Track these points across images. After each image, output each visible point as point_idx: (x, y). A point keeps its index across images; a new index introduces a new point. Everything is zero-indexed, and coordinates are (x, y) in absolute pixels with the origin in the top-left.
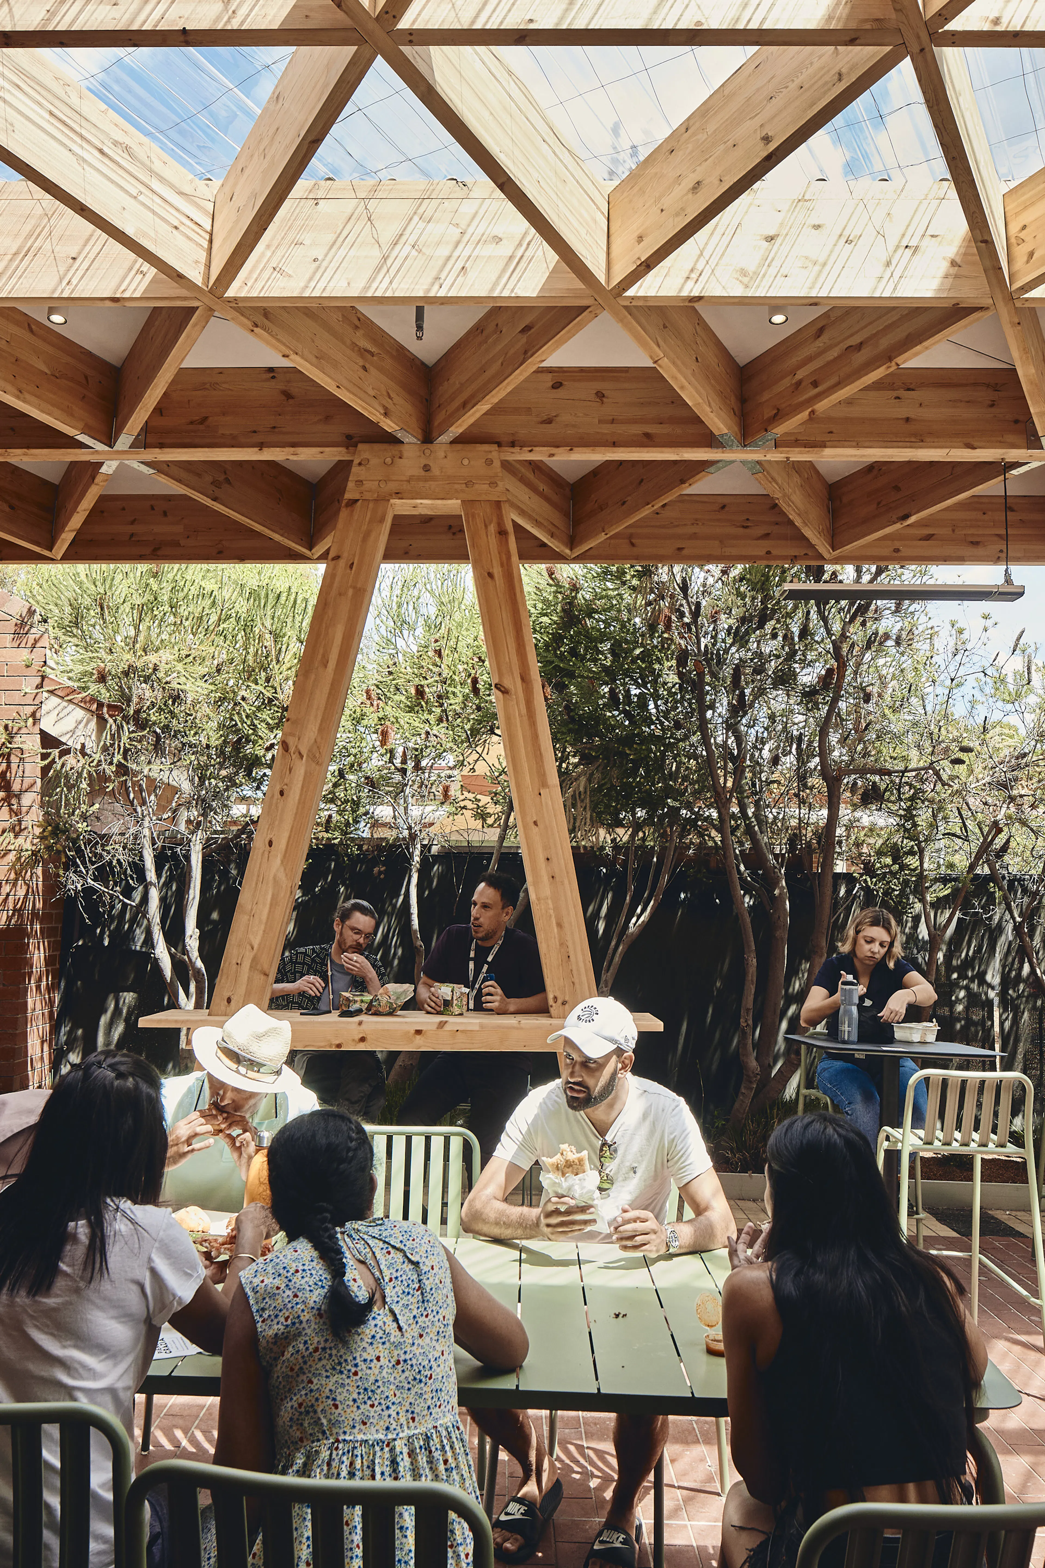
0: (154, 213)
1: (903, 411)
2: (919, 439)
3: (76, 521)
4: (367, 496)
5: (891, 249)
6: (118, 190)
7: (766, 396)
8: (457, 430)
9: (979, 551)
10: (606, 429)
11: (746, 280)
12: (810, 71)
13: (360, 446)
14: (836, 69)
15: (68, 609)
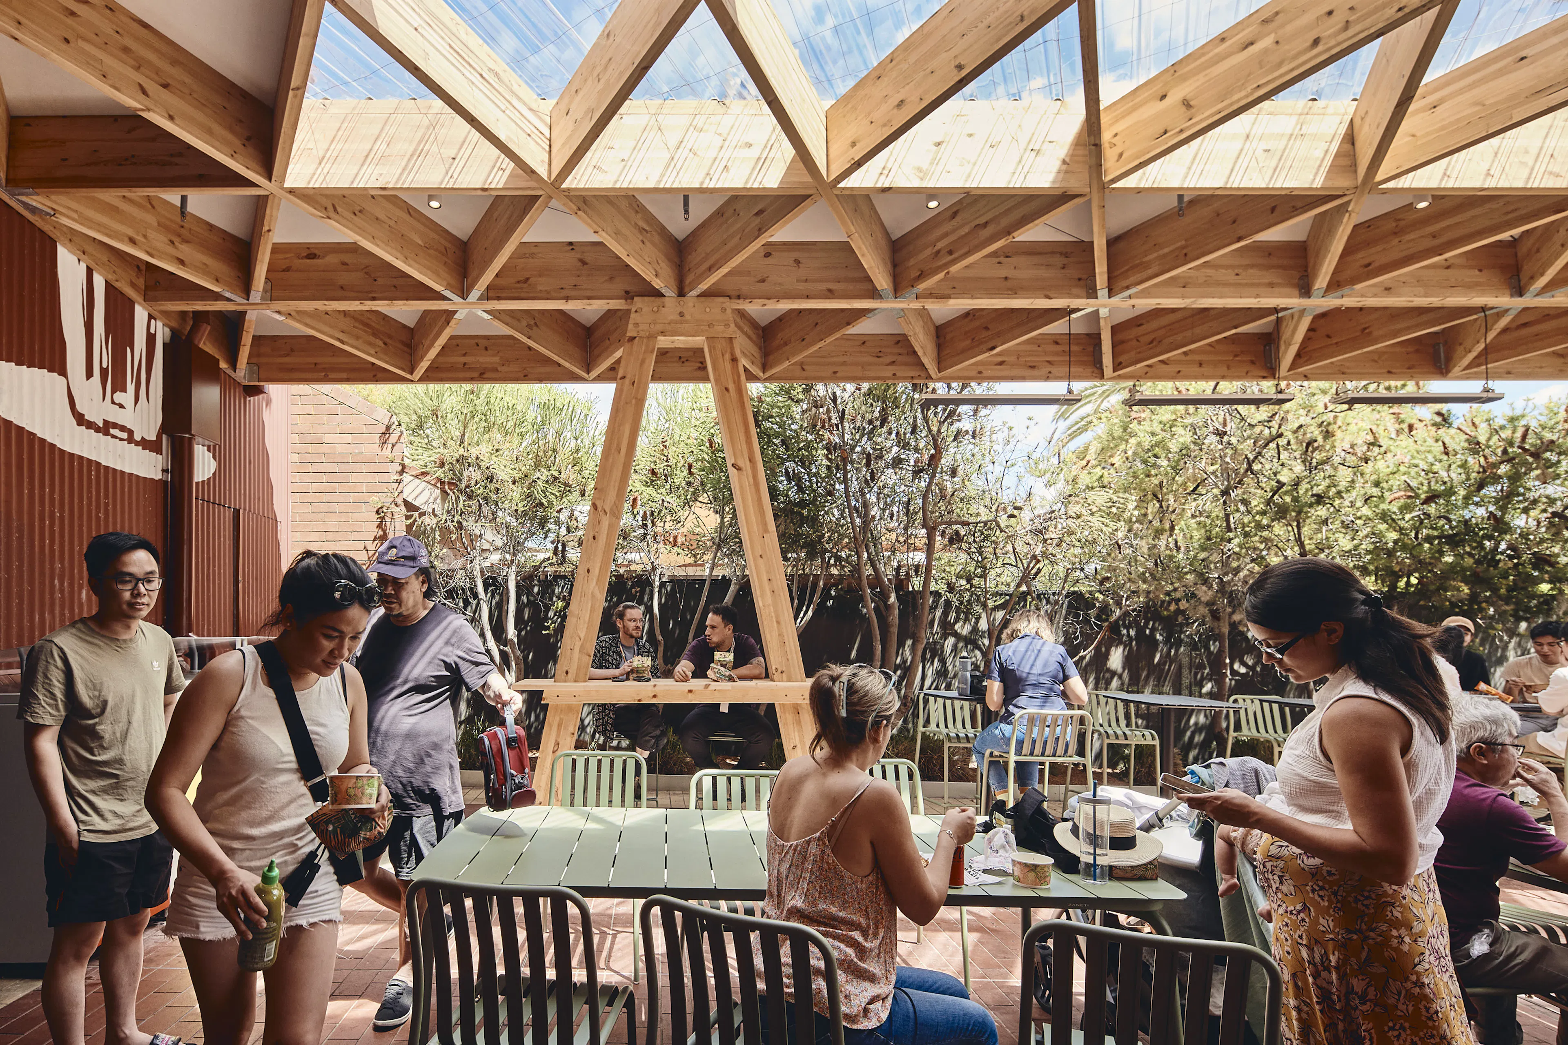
0: (516, 124)
1: (1003, 273)
2: (1014, 292)
3: (433, 353)
4: (642, 334)
5: (1022, 151)
6: (493, 106)
7: (912, 262)
8: (703, 286)
9: (1035, 372)
10: (802, 286)
11: (921, 175)
12: (997, 14)
13: (636, 299)
14: (1019, 13)
15: (414, 417)
